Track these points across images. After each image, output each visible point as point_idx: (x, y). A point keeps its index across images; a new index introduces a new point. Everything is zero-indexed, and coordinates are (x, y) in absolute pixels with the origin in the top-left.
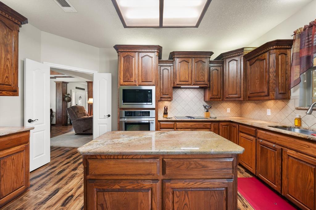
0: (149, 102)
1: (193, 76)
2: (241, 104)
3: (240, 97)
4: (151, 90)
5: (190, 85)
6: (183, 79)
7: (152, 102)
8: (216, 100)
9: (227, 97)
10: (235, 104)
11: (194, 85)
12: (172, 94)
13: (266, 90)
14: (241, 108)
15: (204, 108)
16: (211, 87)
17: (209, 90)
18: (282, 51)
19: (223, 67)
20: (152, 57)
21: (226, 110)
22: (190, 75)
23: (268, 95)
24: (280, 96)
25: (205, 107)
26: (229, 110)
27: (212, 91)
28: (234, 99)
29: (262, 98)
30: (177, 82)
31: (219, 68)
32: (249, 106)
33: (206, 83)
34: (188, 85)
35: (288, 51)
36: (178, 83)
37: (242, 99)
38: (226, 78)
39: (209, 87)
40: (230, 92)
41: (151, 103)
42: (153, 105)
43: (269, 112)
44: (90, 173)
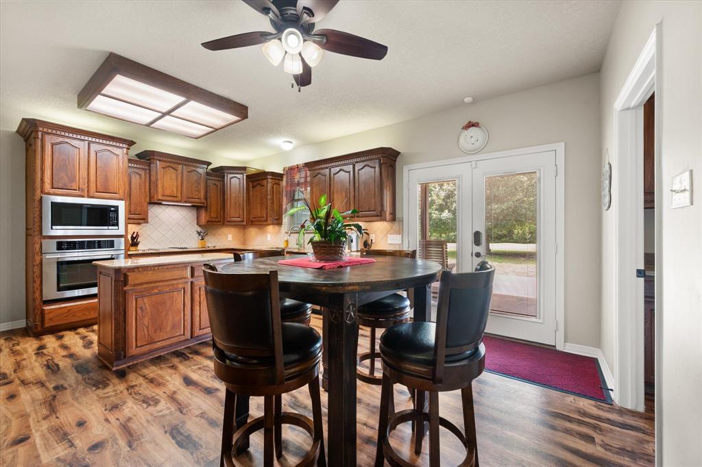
0: (113, 225)
1: (185, 190)
2: (244, 229)
3: (243, 221)
4: (117, 207)
5: (180, 202)
6: (168, 192)
7: (117, 225)
8: (215, 223)
9: (229, 220)
10: (237, 230)
11: (185, 202)
12: (146, 214)
13: (265, 216)
14: (244, 234)
15: (197, 235)
16: (209, 206)
17: (206, 210)
18: (277, 181)
19: (224, 181)
20: (118, 155)
21: (227, 238)
22: (179, 189)
23: (267, 220)
24: (276, 222)
25: (199, 233)
26: (230, 237)
27: (210, 212)
28: (237, 223)
29: (262, 223)
30: (157, 195)
31: (218, 183)
32: (253, 231)
33: (203, 201)
34: (177, 202)
35: (281, 182)
36: (160, 198)
37: (245, 223)
38: (228, 196)
39: (206, 207)
40: (232, 215)
41: (117, 228)
42: (121, 230)
43: (269, 237)
44: (129, 283)
